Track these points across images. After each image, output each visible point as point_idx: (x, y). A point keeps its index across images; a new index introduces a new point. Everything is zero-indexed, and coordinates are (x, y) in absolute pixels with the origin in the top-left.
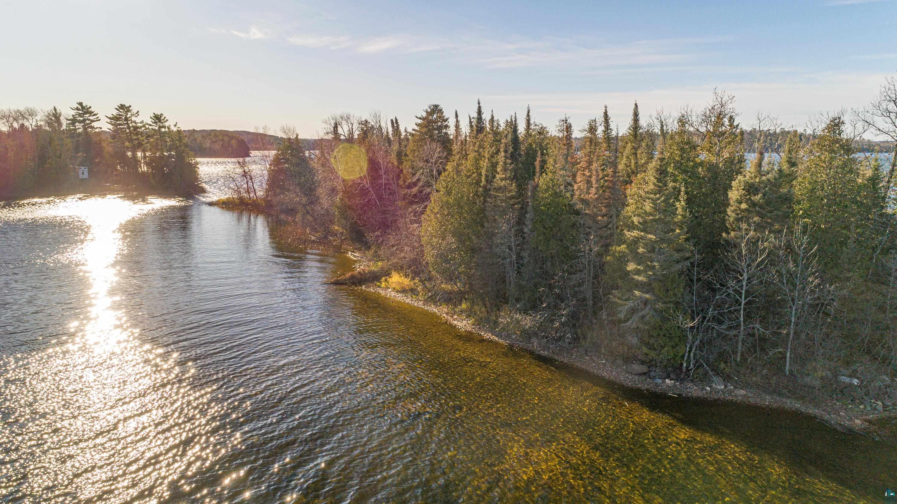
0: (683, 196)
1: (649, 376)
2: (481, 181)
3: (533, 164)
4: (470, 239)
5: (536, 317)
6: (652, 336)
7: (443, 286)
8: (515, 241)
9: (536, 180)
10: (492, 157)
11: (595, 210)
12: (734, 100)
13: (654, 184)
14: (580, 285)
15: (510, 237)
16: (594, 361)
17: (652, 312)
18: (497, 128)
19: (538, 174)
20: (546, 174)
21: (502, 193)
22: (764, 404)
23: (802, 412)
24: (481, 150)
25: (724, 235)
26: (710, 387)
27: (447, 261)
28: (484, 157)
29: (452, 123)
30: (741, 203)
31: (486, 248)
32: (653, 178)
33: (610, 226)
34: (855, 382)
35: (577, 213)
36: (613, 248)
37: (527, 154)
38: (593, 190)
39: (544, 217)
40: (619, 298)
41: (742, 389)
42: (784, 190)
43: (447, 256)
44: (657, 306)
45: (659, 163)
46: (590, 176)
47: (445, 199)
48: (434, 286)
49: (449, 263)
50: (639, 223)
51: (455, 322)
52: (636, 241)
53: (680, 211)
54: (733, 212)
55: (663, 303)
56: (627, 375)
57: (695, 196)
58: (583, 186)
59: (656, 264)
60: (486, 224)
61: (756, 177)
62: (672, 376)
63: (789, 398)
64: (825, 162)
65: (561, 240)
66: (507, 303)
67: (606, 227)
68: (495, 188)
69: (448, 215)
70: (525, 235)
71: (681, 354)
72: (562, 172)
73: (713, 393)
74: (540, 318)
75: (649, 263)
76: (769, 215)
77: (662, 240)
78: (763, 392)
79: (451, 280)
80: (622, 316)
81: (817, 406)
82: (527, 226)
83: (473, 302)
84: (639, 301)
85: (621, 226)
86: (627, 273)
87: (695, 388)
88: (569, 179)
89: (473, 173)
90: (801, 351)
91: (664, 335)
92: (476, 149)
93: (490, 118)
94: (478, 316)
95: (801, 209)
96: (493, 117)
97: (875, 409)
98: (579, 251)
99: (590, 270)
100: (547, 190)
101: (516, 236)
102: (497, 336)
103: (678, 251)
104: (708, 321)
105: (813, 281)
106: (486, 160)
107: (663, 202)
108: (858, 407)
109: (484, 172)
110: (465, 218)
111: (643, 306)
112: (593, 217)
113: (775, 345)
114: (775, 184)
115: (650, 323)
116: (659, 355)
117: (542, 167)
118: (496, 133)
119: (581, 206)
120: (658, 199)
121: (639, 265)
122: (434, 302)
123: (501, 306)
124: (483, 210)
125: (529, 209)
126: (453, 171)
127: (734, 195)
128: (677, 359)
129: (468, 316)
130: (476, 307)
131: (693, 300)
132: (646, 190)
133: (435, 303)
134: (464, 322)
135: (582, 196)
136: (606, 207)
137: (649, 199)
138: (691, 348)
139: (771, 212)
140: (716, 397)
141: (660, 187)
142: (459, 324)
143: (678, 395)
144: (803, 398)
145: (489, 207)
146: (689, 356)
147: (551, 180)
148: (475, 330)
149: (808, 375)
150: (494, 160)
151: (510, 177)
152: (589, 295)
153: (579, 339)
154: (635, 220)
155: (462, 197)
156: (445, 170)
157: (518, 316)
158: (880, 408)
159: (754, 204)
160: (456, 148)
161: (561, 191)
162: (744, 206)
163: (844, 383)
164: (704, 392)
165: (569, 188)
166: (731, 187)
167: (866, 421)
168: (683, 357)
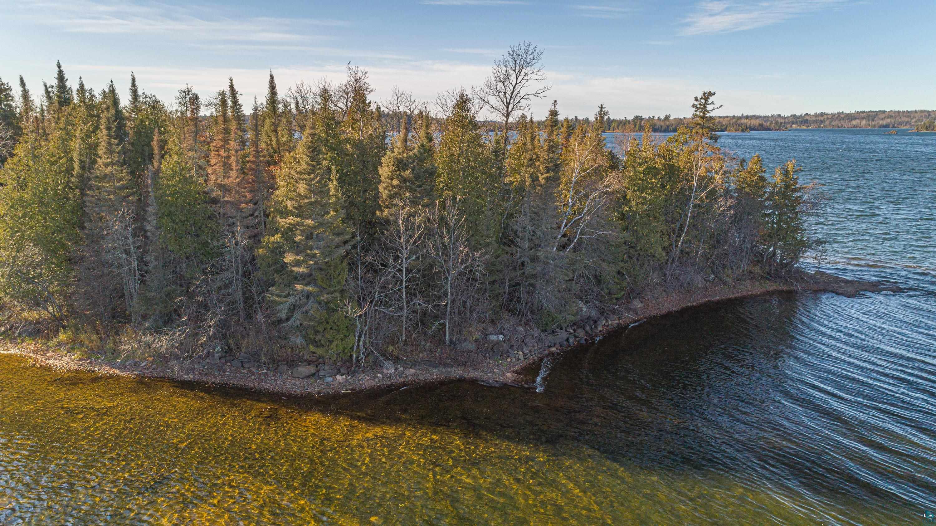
0: (334, 176)
1: (318, 376)
2: (73, 169)
3: (149, 145)
4: (63, 246)
5: (174, 334)
6: (318, 331)
7: (25, 314)
8: (134, 243)
9: (156, 164)
10: (88, 136)
11: (238, 197)
12: (367, 75)
13: (307, 163)
14: (226, 286)
15: (126, 238)
16: (253, 374)
17: (316, 305)
18: (91, 99)
19: (157, 157)
20: (170, 156)
21: (108, 182)
22: (433, 379)
23: (465, 378)
24: (70, 127)
25: (378, 213)
26: (382, 373)
27: (29, 281)
28: (75, 136)
29: (16, 92)
30: (392, 179)
31: (91, 256)
32: (305, 157)
33: (257, 213)
34: (501, 338)
35: (215, 201)
36: (266, 239)
37: (138, 133)
38: (233, 174)
39: (173, 209)
40: (278, 296)
41: (411, 368)
42: (427, 165)
43: (28, 272)
44: (322, 298)
45: (310, 139)
46: (229, 157)
47: (16, 195)
48: (9, 317)
49: (33, 283)
50: (294, 207)
51: (51, 362)
52: (291, 229)
53: (332, 192)
54: (385, 188)
55: (328, 294)
56: (293, 381)
57: (346, 175)
58: (219, 169)
59: (317, 252)
60: (87, 225)
61: (403, 152)
62: (342, 371)
63: (452, 366)
64: (458, 136)
65: (198, 236)
66: (129, 322)
67: (252, 215)
68: (97, 177)
69: (24, 216)
70: (148, 234)
71: (350, 346)
72: (190, 153)
73: (385, 379)
74: (180, 335)
75: (309, 252)
76: (418, 189)
77: (321, 225)
78: (430, 366)
79: (38, 304)
80: (283, 315)
81: (476, 369)
82: (149, 222)
83: (77, 329)
84: (300, 295)
85: (273, 212)
86: (284, 266)
87: (368, 378)
88: (202, 162)
89: (60, 158)
90: (457, 318)
91: (331, 328)
92: (61, 126)
93: (78, 87)
94: (87, 347)
95: (441, 182)
96: (82, 86)
97: (518, 359)
98: (224, 246)
99: (238, 267)
100: (173, 177)
101: (135, 235)
102: (118, 368)
103: (338, 234)
104: (375, 305)
105: (463, 250)
106: (79, 141)
107: (317, 182)
108: (507, 361)
109: (76, 156)
110: (52, 218)
111: (305, 301)
112: (236, 205)
113: (436, 317)
114: (421, 160)
115: (315, 318)
116: (327, 351)
117: (162, 148)
118: (91, 107)
119: (219, 192)
120: (313, 179)
121: (298, 255)
122: (10, 339)
123: (122, 328)
124: (82, 206)
125: (151, 199)
126: (26, 156)
127: (384, 171)
128: (346, 351)
129: (71, 350)
130: (83, 336)
131: (358, 286)
132: (298, 169)
133: (13, 340)
134: (65, 359)
135: (219, 181)
136: (250, 192)
137: (303, 180)
138: (360, 337)
139: (421, 186)
140: (389, 383)
141: (313, 166)
142: (57, 363)
143: (352, 390)
144: (464, 364)
145: (91, 202)
146: (358, 345)
147: (178, 163)
148: (85, 366)
149: (465, 340)
150: (92, 141)
151: (118, 161)
152: (239, 296)
153: (232, 350)
154: (290, 204)
155: (46, 190)
156: (12, 155)
157: (149, 338)
158: (522, 357)
159: (404, 180)
160: (27, 125)
161: (192, 177)
162: (395, 182)
163: (493, 341)
164: (377, 380)
165: (203, 172)
166: (381, 164)
167: (514, 372)
168: (352, 348)
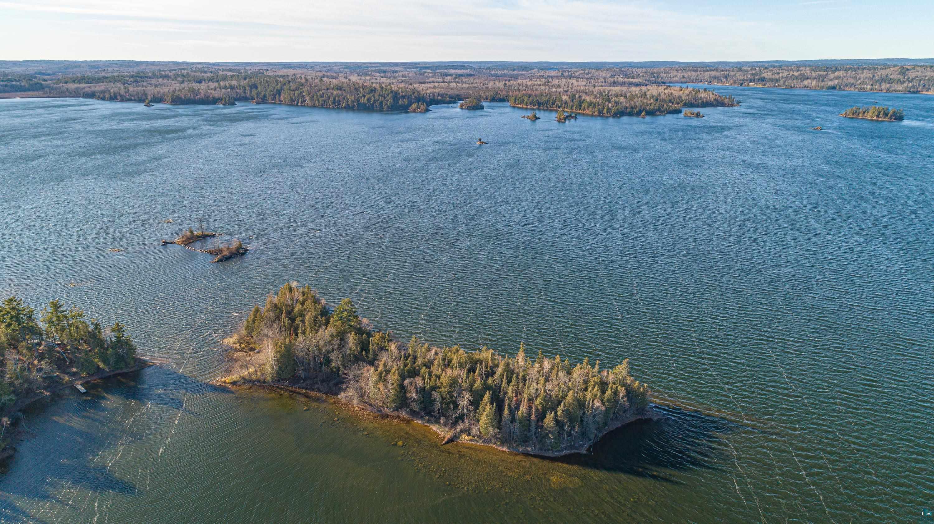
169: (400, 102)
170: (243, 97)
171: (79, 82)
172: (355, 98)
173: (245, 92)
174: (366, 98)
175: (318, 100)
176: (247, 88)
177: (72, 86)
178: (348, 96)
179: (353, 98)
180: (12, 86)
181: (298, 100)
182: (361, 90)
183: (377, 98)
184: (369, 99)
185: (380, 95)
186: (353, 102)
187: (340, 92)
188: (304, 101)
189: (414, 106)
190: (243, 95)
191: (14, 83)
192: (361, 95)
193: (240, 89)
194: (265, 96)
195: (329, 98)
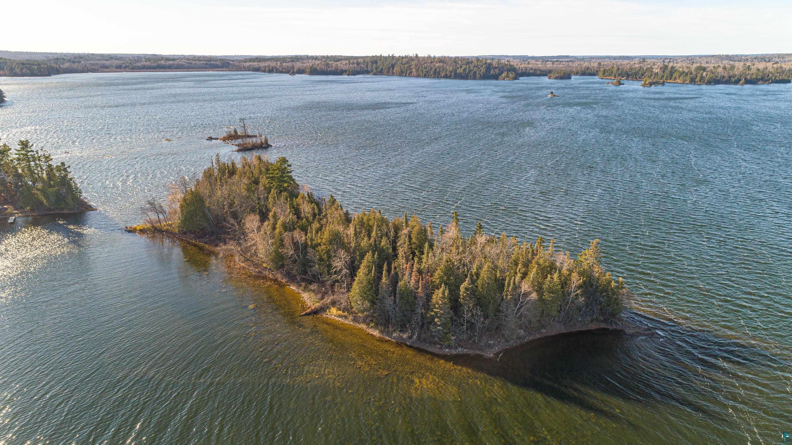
1: (442, 349)
56: (435, 349)
146: (452, 343)
162: (465, 294)
164: (457, 352)
169: (492, 72)
170: (365, 71)
171: (254, 61)
172: (453, 69)
173: (367, 67)
174: (463, 68)
175: (422, 71)
176: (370, 64)
177: (247, 64)
178: (448, 68)
179: (451, 69)
180: (211, 64)
181: (407, 72)
182: (460, 62)
183: (472, 68)
184: (465, 70)
185: (474, 66)
186: (451, 72)
187: (441, 64)
188: (411, 72)
189: (503, 75)
190: (365, 69)
191: (212, 62)
192: (459, 66)
193: (364, 64)
194: (382, 70)
195: (431, 68)
